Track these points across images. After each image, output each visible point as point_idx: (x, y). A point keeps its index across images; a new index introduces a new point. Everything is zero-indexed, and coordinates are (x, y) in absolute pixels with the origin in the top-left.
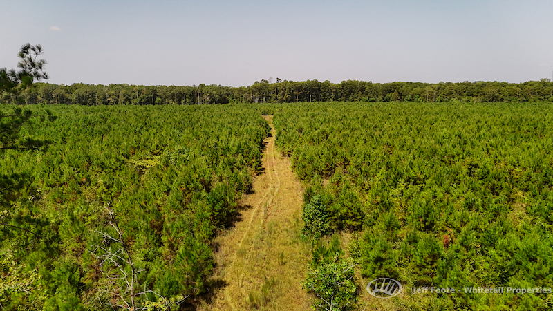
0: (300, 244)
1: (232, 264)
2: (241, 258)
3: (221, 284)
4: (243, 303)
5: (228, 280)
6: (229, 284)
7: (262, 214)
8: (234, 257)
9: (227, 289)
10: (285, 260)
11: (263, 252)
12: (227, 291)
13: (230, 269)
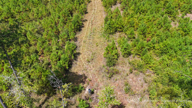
0: (103, 38)
1: (82, 46)
2: (84, 44)
3: (79, 54)
4: (86, 60)
5: (81, 52)
6: (81, 54)
7: (91, 24)
8: (82, 43)
9: (81, 55)
10: (98, 44)
11: (91, 41)
12: (81, 56)
13: (81, 48)
